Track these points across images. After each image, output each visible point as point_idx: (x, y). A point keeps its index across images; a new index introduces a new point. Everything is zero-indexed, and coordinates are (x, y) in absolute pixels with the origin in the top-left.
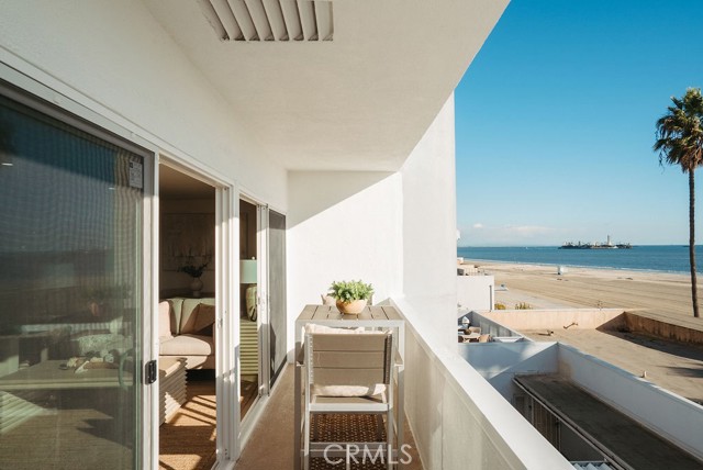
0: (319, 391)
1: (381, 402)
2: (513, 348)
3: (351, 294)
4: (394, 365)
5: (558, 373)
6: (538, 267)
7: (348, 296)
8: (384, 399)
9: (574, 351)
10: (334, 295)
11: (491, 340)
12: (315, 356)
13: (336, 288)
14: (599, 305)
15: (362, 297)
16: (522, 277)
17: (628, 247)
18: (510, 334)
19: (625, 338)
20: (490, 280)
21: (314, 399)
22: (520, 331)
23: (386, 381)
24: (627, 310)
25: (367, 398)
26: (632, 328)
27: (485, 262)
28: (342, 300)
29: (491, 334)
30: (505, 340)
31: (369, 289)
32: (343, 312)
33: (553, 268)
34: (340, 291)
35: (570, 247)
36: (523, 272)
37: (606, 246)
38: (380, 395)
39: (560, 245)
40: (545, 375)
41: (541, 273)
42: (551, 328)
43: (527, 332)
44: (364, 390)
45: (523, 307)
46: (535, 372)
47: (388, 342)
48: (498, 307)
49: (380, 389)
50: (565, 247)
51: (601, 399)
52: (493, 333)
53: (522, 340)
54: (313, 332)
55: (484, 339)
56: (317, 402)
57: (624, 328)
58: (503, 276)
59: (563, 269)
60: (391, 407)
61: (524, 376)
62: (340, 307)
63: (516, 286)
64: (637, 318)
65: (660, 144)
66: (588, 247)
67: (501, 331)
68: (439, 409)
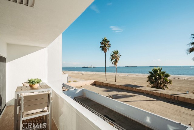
0: (25, 113)
1: (47, 112)
2: (73, 91)
3: (35, 82)
4: (51, 101)
5: (83, 95)
6: (78, 72)
7: (34, 83)
8: (47, 111)
9: (87, 90)
10: (28, 83)
11: (68, 90)
12: (25, 103)
13: (30, 81)
14: (90, 80)
15: (38, 83)
16: (74, 74)
17: (95, 67)
18: (73, 88)
19: (95, 86)
20: (67, 75)
21: (24, 116)
22: (75, 87)
23: (48, 106)
24: (95, 80)
25: (42, 112)
26: (96, 84)
27: (66, 71)
28: (32, 84)
29: (68, 88)
30: (71, 89)
31: (40, 80)
32: (32, 88)
33: (81, 72)
34: (31, 82)
35: (84, 67)
36: (75, 73)
37: (91, 67)
38: (46, 110)
39: (82, 67)
40: (80, 96)
41: (78, 73)
42: (81, 86)
43: (76, 87)
44: (41, 110)
45: (75, 81)
46: (78, 96)
47: (49, 95)
48: (69, 82)
49: (46, 108)
50: (83, 67)
51: (91, 99)
52: (69, 88)
53: (75, 89)
54: (24, 95)
55: (67, 90)
56: (25, 117)
57: (95, 84)
58: (70, 74)
59: (83, 72)
60: (50, 112)
61: (76, 97)
62: (31, 86)
63: (73, 77)
64: (97, 82)
65: (101, 47)
66: (88, 67)
67: (70, 87)
68: (62, 110)
